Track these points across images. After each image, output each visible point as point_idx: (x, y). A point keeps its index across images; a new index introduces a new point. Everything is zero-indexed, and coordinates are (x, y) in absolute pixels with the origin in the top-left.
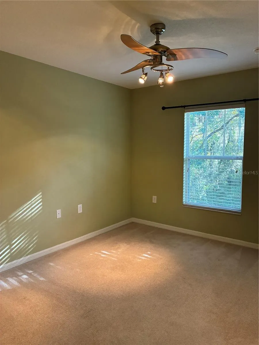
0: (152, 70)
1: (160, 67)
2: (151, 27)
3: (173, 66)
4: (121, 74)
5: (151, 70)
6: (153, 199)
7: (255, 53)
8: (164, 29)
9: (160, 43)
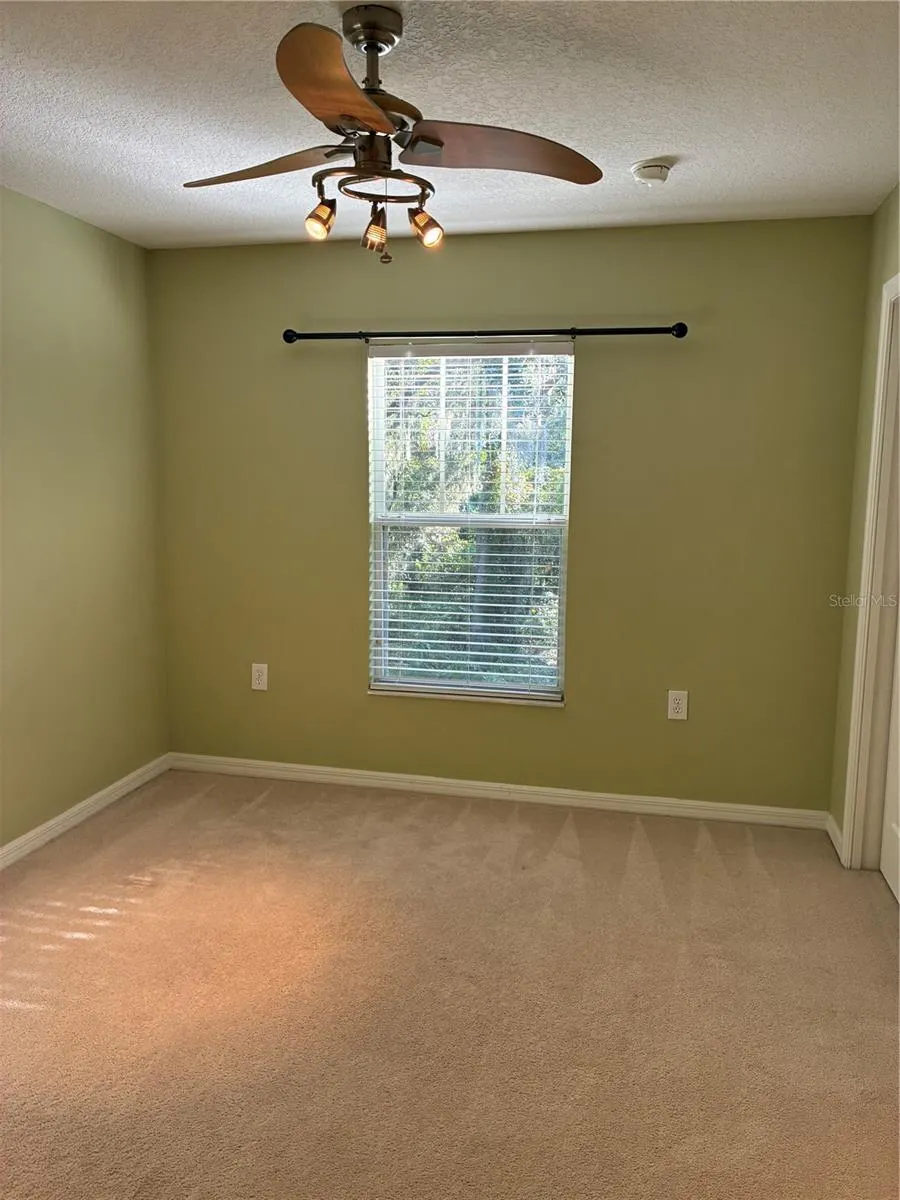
0: (342, 189)
1: (376, 186)
2: (345, 15)
3: (435, 188)
4: (185, 185)
5: (340, 189)
6: (255, 675)
7: (637, 179)
8: (399, 34)
9: (382, 87)
